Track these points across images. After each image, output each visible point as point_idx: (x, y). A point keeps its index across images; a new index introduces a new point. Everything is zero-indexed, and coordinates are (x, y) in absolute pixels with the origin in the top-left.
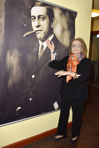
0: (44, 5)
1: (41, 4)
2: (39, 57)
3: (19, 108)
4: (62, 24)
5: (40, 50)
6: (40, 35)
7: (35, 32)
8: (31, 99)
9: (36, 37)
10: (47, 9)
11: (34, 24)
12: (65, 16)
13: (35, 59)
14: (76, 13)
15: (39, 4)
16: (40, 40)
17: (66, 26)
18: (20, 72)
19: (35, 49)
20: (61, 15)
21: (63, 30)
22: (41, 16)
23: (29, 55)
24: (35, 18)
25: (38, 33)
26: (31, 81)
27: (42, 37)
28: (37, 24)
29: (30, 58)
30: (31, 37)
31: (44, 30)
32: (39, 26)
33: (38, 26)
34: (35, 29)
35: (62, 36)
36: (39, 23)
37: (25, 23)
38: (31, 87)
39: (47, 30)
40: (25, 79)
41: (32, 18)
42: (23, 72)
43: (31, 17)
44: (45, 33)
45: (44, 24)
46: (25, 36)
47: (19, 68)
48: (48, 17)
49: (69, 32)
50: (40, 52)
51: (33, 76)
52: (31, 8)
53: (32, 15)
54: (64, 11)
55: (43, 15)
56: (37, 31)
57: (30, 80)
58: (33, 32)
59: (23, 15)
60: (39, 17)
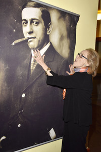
0: (38, 5)
1: (35, 4)
2: (32, 71)
4: (60, 30)
5: (32, 62)
6: (33, 44)
7: (27, 40)
8: (19, 125)
9: (28, 46)
10: (43, 12)
11: (26, 29)
12: (65, 20)
13: (27, 73)
14: (78, 17)
16: (32, 51)
17: (65, 33)
18: (6, 90)
19: (26, 61)
20: (60, 18)
21: (62, 38)
22: (34, 19)
23: (18, 68)
24: (27, 22)
25: (30, 41)
26: (20, 102)
27: (36, 46)
28: (29, 30)
29: (20, 72)
30: (21, 46)
31: (38, 37)
32: (32, 32)
33: (30, 33)
34: (27, 36)
35: (60, 45)
36: (31, 29)
37: (14, 28)
38: (20, 110)
39: (41, 38)
40: (13, 99)
41: (24, 21)
42: (11, 90)
43: (22, 21)
44: (39, 41)
45: (38, 30)
46: (13, 44)
47: (6, 84)
48: (43, 22)
50: (32, 65)
51: (23, 96)
52: (22, 9)
53: (23, 18)
54: (63, 14)
56: (29, 38)
57: (19, 100)
58: (24, 39)
59: (12, 18)
60: (32, 21)
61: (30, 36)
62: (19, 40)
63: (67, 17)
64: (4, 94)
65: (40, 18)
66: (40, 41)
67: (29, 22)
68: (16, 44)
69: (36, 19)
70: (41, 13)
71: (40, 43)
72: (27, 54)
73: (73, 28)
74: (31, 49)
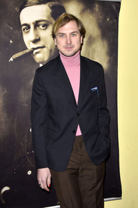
1: (38, 1)
3: (6, 188)
6: (41, 56)
7: (32, 52)
8: (29, 173)
10: (52, 8)
11: (28, 38)
22: (40, 21)
23: (22, 92)
25: (37, 53)
27: (46, 59)
28: (33, 38)
31: (49, 46)
32: (38, 40)
33: (35, 41)
34: (30, 46)
36: (37, 35)
38: (29, 150)
39: (54, 46)
40: (16, 135)
41: (24, 27)
43: (21, 26)
44: (51, 51)
46: (11, 59)
47: (5, 115)
49: (106, 43)
52: (20, 11)
53: (22, 23)
55: (45, 19)
56: (34, 49)
58: (27, 51)
59: (6, 25)
60: (37, 24)
61: (35, 46)
62: (20, 54)
64: (3, 127)
65: (48, 18)
66: (53, 51)
67: (32, 27)
68: (15, 60)
69: (43, 21)
71: (52, 54)
73: (111, 22)
74: (39, 64)
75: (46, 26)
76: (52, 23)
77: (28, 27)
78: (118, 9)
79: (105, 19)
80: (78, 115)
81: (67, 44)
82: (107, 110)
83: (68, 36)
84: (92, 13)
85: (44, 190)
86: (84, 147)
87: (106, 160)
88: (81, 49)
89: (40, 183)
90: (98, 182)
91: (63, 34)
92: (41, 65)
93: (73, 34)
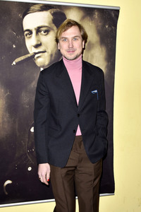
1: (41, 7)
3: (8, 182)
6: (42, 60)
7: (33, 56)
8: (30, 169)
9: (35, 64)
10: (53, 15)
11: (30, 43)
15: (37, 7)
18: (9, 122)
19: (33, 83)
25: (38, 57)
26: (29, 138)
28: (35, 43)
31: (49, 51)
32: (39, 45)
33: (37, 46)
36: (38, 41)
37: (14, 43)
39: (55, 50)
41: (26, 33)
42: (15, 122)
43: (24, 32)
44: (51, 55)
46: (14, 63)
47: (8, 115)
51: (32, 130)
52: (23, 17)
53: (25, 29)
54: (88, 11)
55: (47, 25)
56: (36, 53)
57: (27, 136)
58: (29, 55)
59: (10, 31)
60: (38, 30)
61: (37, 51)
62: (22, 58)
63: (96, 14)
64: (6, 127)
65: (50, 24)
67: (34, 32)
68: (18, 63)
69: (44, 27)
70: (52, 17)
72: (35, 75)
73: (110, 29)
74: (40, 68)
75: (47, 32)
76: (53, 29)
77: (31, 32)
78: (117, 17)
79: (104, 26)
80: (79, 115)
81: (69, 47)
82: (105, 112)
83: (70, 40)
84: (92, 20)
85: (44, 184)
86: (82, 146)
87: (104, 158)
88: (82, 53)
89: (40, 177)
90: (95, 180)
91: (66, 38)
92: (42, 69)
93: (75, 38)
